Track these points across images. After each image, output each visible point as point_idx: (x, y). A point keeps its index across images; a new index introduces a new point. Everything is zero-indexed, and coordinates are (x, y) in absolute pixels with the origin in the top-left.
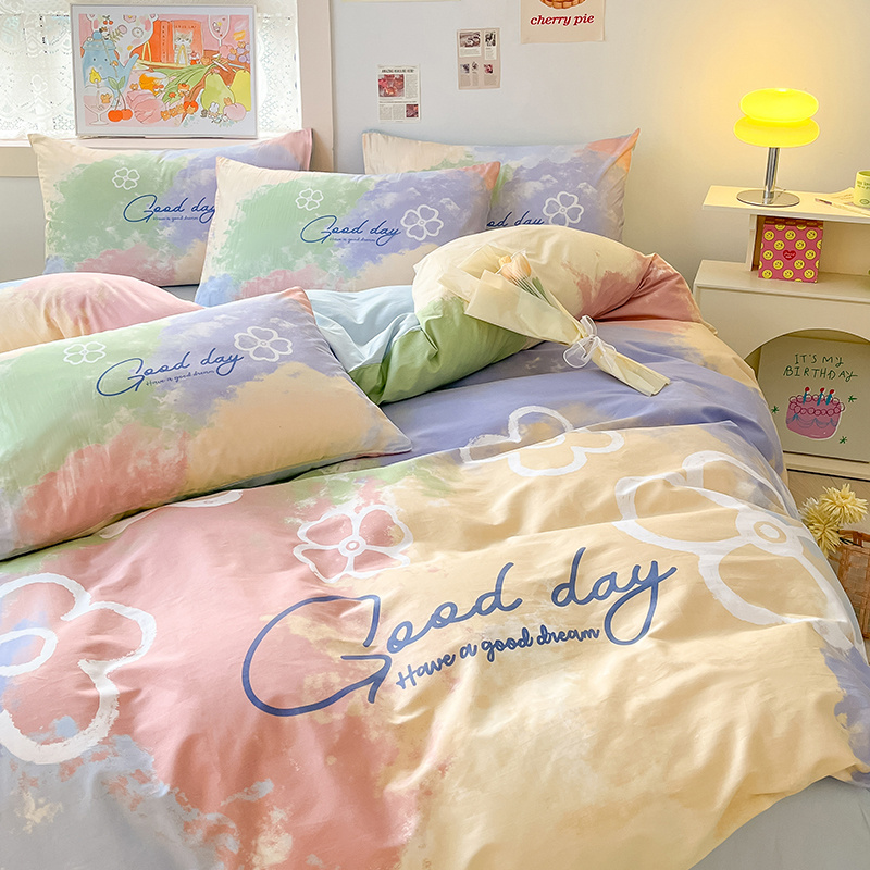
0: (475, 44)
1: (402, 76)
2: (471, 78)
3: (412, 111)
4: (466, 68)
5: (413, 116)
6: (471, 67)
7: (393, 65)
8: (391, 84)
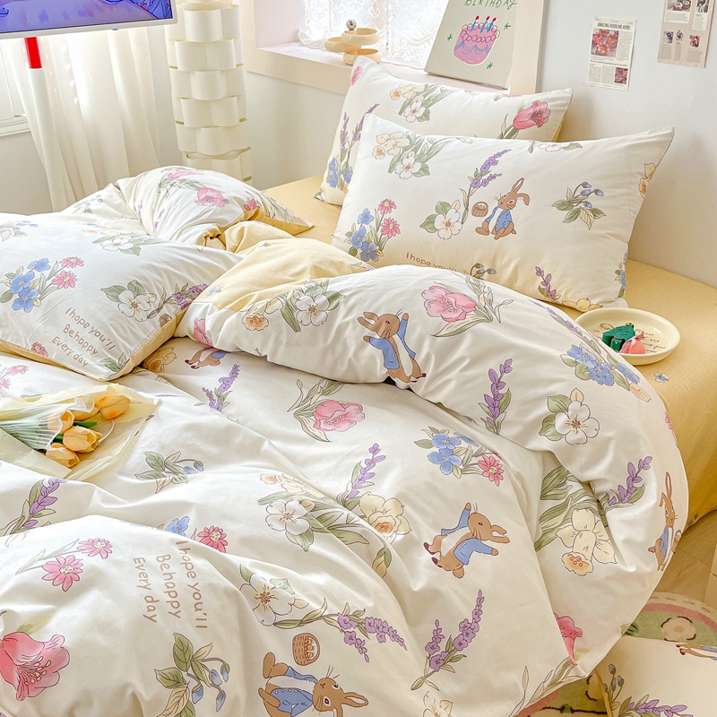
0: (685, 8)
1: (617, 33)
2: (673, 50)
3: (621, 76)
4: (670, 36)
5: (621, 82)
6: (675, 37)
7: (609, 19)
8: (605, 41)
